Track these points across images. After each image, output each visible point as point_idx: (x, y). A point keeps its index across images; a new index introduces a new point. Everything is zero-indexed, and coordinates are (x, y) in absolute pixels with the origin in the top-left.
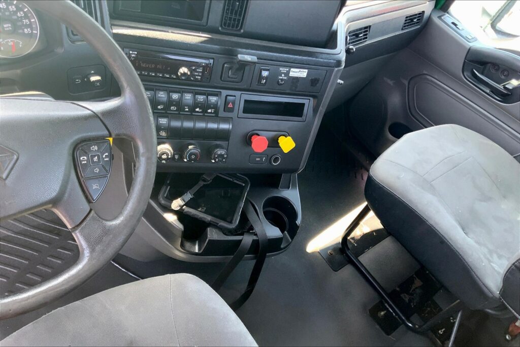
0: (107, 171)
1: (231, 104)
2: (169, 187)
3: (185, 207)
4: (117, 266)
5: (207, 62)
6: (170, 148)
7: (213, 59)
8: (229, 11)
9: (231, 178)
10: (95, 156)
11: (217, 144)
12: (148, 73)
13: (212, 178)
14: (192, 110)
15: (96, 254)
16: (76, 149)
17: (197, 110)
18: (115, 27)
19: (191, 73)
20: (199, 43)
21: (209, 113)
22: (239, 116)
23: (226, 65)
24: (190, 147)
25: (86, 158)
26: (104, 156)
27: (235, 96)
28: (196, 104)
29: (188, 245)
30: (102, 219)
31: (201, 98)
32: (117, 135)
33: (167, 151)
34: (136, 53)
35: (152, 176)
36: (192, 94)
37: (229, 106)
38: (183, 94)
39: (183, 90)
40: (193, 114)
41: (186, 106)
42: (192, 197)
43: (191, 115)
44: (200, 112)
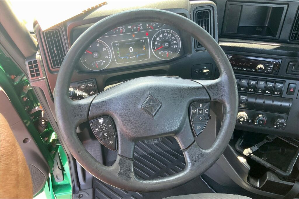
0: (206, 119)
1: (292, 89)
2: (243, 140)
3: (252, 154)
4: (206, 184)
5: (277, 61)
6: (246, 115)
7: (282, 59)
8: (296, 30)
9: (288, 141)
10: (200, 110)
11: (279, 116)
12: (237, 68)
13: (273, 139)
14: (264, 91)
15: (195, 167)
16: (191, 105)
17: (267, 92)
18: (221, 42)
19: (265, 68)
20: (272, 49)
21: (276, 94)
22: (298, 98)
23: (290, 63)
24: (260, 115)
25: (195, 110)
26: (205, 111)
27: (296, 84)
28: (267, 88)
29: (252, 180)
30: (200, 147)
31: (270, 84)
32: (215, 100)
33: (244, 116)
34: (231, 56)
35: (233, 126)
36: (264, 81)
37: (291, 90)
38: (259, 81)
39: (259, 79)
40: (264, 94)
41: (260, 89)
42: (258, 149)
43: (263, 95)
44: (269, 94)
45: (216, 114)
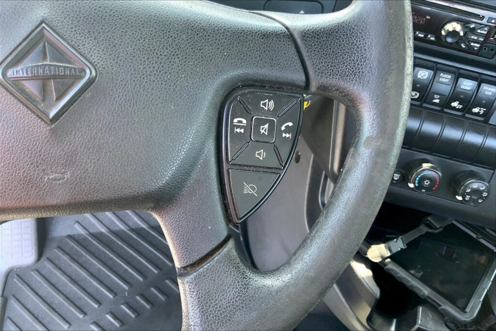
0: (281, 161)
3: (389, 260)
9: (475, 233)
10: (264, 122)
11: (472, 171)
13: (444, 226)
14: (446, 103)
16: (230, 99)
17: (455, 104)
19: (465, 34)
21: (476, 114)
24: (425, 166)
25: (244, 121)
26: (283, 128)
28: (455, 95)
29: (379, 321)
31: (467, 85)
32: (323, 88)
36: (453, 75)
38: (438, 72)
39: (439, 66)
40: (446, 110)
41: (438, 94)
42: (403, 247)
43: (442, 111)
44: (458, 110)
45: (314, 150)
